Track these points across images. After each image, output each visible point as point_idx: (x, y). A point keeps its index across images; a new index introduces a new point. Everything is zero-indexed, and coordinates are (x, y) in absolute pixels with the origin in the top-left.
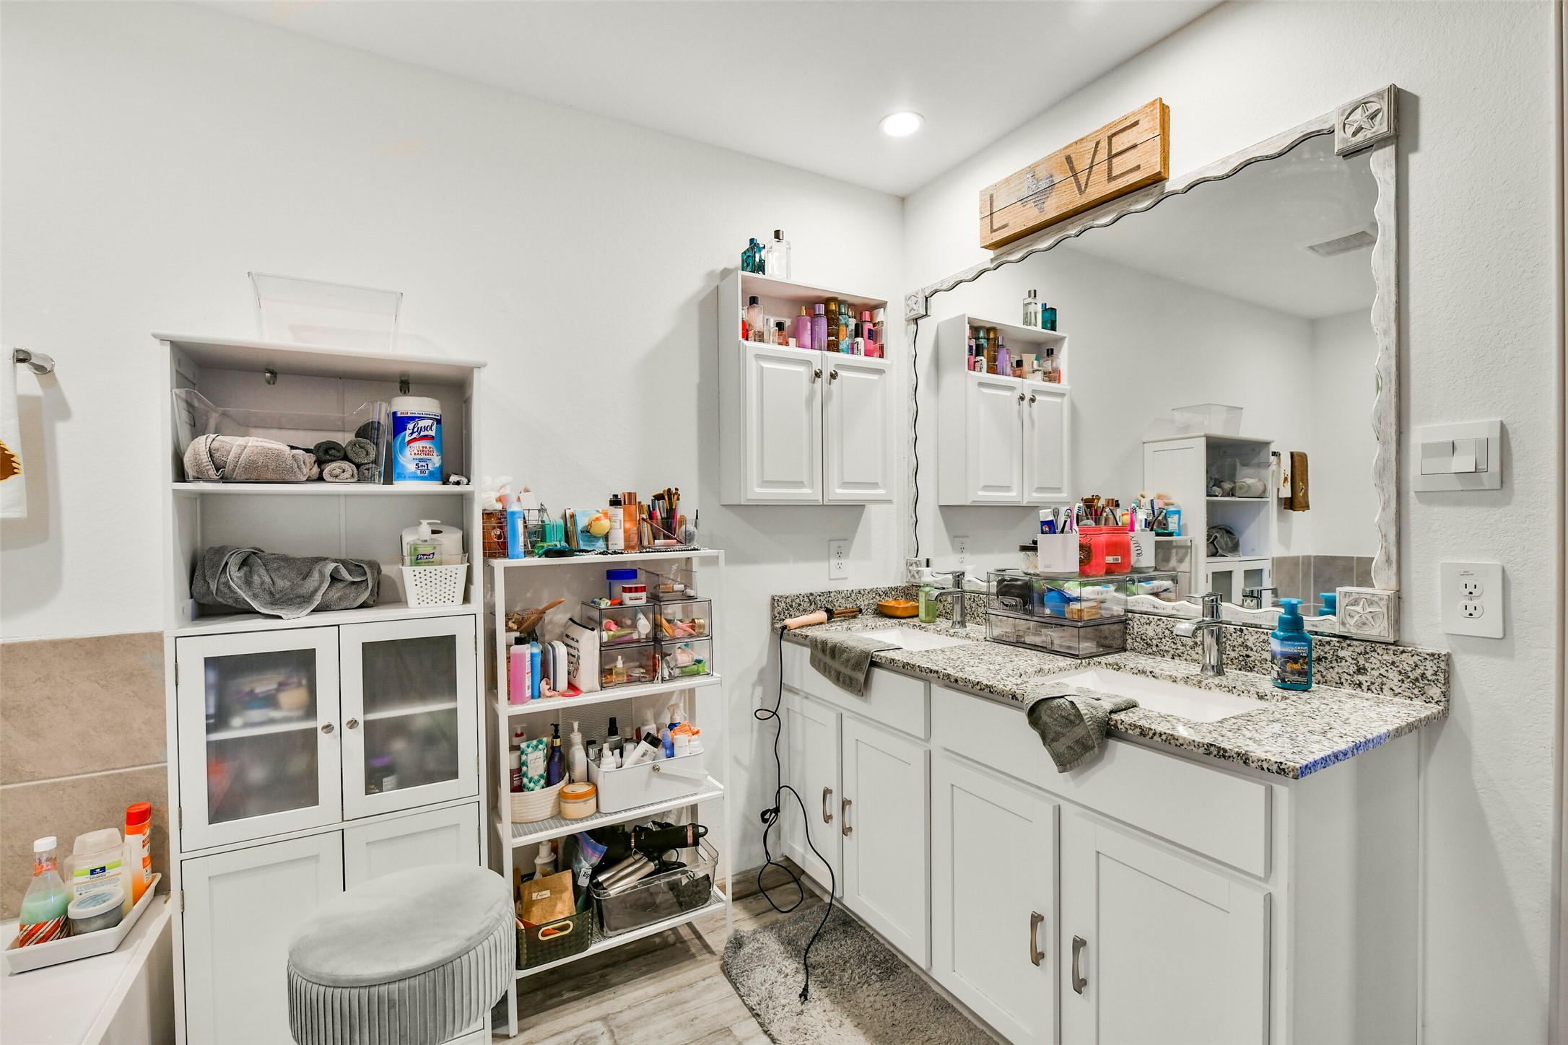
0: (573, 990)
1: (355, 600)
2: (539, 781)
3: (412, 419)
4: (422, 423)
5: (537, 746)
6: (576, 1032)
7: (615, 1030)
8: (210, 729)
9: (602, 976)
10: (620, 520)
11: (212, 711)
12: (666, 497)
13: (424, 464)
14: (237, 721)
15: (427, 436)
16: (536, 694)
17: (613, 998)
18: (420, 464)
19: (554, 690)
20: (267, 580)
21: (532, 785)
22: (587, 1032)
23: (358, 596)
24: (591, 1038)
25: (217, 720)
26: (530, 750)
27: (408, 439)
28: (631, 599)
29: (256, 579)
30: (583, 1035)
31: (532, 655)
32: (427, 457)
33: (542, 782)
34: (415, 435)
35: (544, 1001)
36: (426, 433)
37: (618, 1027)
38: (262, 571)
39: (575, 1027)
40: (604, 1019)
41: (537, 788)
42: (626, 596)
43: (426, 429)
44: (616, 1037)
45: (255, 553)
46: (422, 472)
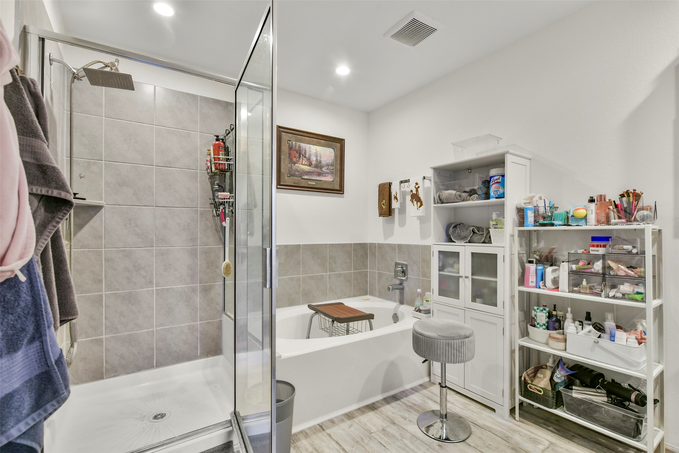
0: (555, 429)
1: (481, 240)
2: (542, 326)
3: (492, 177)
4: (495, 178)
5: (542, 311)
6: (536, 437)
7: (550, 448)
8: (440, 270)
9: (573, 436)
10: (592, 210)
11: (440, 265)
12: (626, 195)
13: (496, 192)
14: (446, 270)
15: (497, 182)
16: (538, 286)
17: (566, 443)
18: (495, 192)
19: (545, 286)
20: (459, 231)
21: (538, 326)
22: (540, 440)
23: (481, 239)
24: (538, 442)
25: (441, 269)
26: (538, 311)
27: (491, 184)
28: (592, 251)
29: (457, 231)
30: (537, 439)
31: (536, 270)
32: (497, 190)
33: (544, 327)
34: (493, 183)
35: (541, 423)
36: (497, 181)
37: (553, 449)
38: (459, 229)
39: (538, 436)
40: (551, 443)
41: (541, 329)
42: (591, 248)
43: (497, 179)
44: (547, 450)
45: (460, 224)
46: (495, 195)
